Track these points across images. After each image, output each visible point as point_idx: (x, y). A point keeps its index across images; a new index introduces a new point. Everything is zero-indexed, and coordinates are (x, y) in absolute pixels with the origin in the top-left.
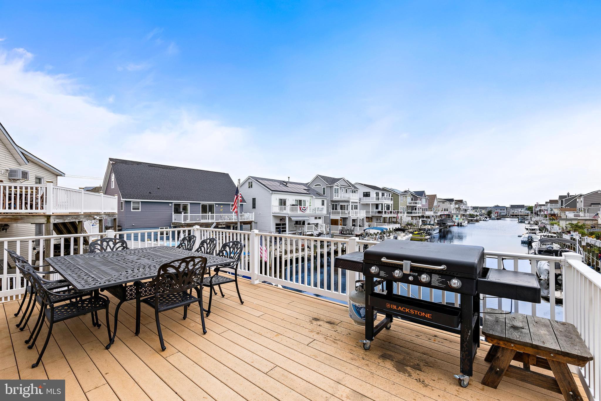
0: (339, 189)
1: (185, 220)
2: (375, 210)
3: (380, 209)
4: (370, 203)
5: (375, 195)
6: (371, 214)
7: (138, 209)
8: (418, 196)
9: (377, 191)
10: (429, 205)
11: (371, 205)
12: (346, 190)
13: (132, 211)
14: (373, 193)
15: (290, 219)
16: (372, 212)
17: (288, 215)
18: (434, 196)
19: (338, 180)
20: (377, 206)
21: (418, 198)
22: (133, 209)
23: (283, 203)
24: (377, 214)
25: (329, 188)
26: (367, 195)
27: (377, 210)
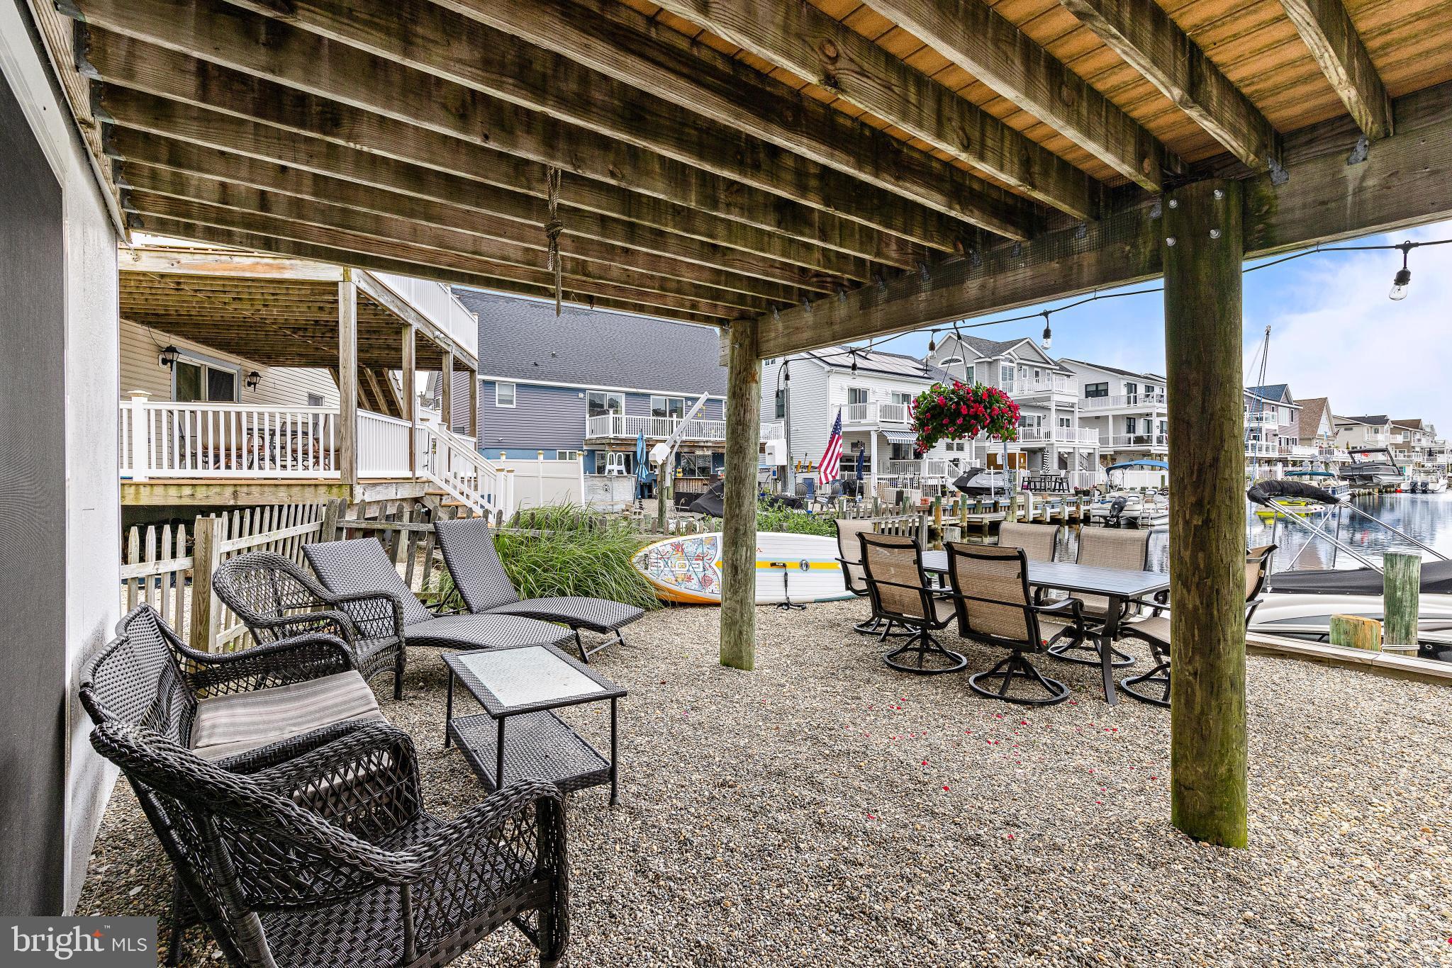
0: (1015, 371)
1: (616, 430)
2: (1124, 434)
3: (1140, 430)
4: (1110, 414)
5: (1124, 391)
6: (1111, 445)
7: (511, 402)
8: (1263, 400)
9: (1132, 380)
10: (1301, 428)
11: (1111, 419)
12: (1037, 374)
13: (497, 405)
14: (1118, 389)
15: (881, 437)
16: (1116, 440)
17: (875, 428)
18: (1322, 403)
19: (1012, 344)
20: (1131, 422)
21: (1265, 406)
22: (501, 401)
23: (858, 396)
24: (1132, 445)
25: (986, 366)
26: (1096, 391)
27: (1132, 436)
